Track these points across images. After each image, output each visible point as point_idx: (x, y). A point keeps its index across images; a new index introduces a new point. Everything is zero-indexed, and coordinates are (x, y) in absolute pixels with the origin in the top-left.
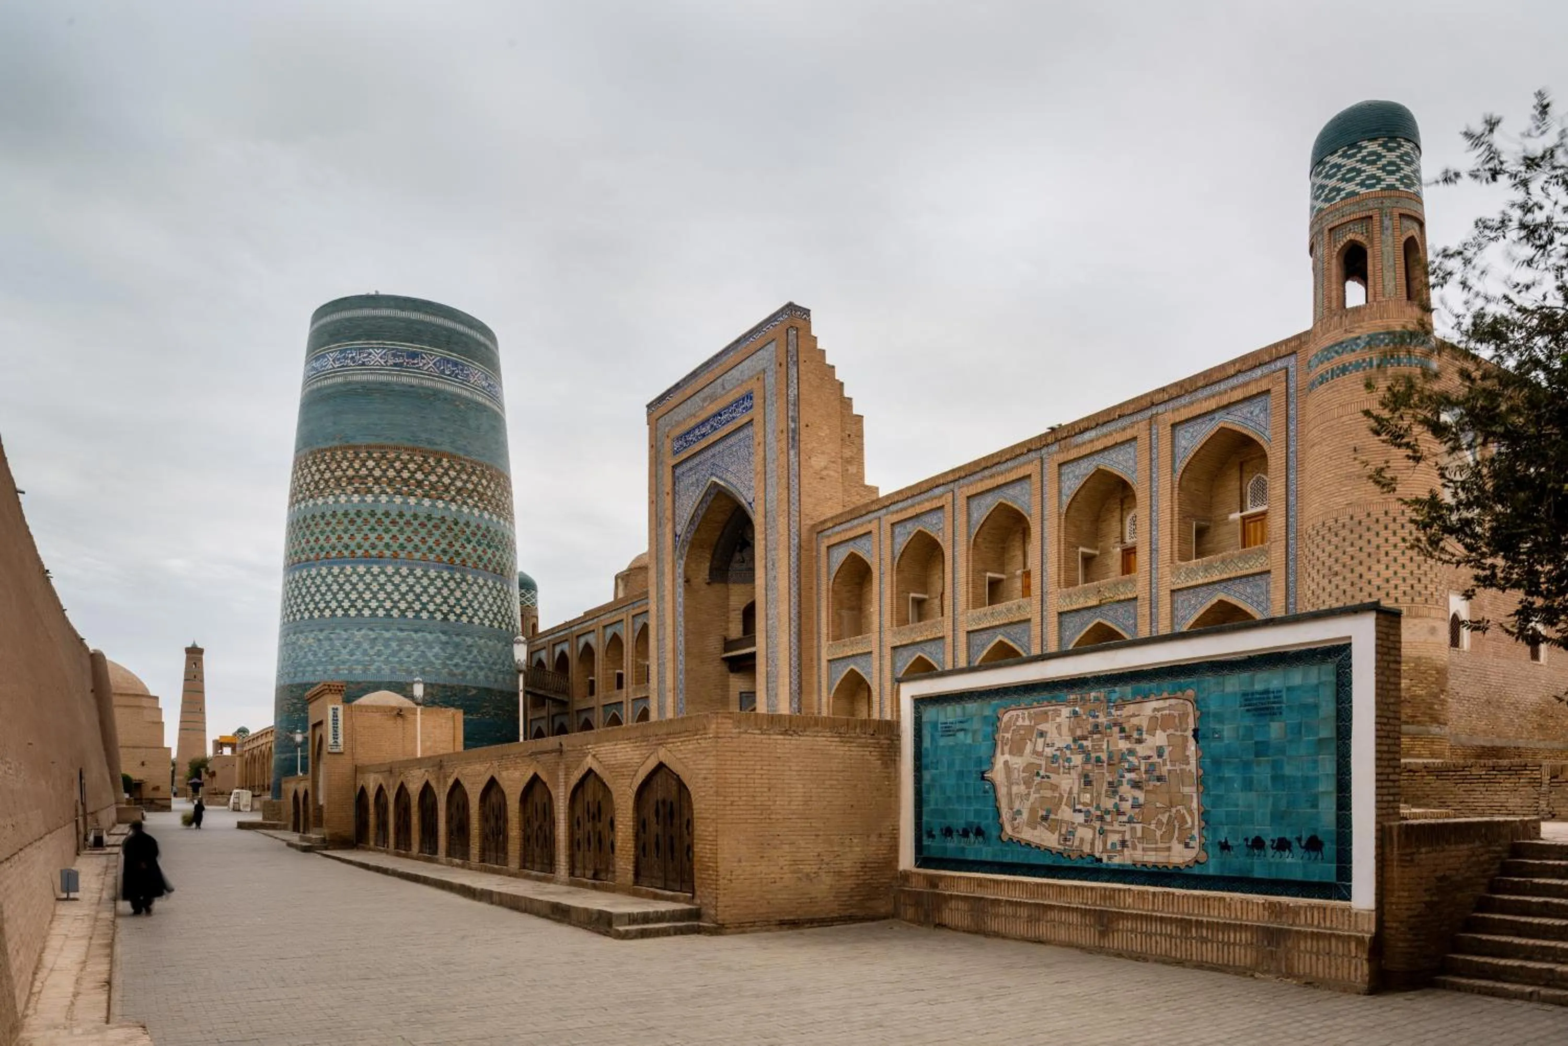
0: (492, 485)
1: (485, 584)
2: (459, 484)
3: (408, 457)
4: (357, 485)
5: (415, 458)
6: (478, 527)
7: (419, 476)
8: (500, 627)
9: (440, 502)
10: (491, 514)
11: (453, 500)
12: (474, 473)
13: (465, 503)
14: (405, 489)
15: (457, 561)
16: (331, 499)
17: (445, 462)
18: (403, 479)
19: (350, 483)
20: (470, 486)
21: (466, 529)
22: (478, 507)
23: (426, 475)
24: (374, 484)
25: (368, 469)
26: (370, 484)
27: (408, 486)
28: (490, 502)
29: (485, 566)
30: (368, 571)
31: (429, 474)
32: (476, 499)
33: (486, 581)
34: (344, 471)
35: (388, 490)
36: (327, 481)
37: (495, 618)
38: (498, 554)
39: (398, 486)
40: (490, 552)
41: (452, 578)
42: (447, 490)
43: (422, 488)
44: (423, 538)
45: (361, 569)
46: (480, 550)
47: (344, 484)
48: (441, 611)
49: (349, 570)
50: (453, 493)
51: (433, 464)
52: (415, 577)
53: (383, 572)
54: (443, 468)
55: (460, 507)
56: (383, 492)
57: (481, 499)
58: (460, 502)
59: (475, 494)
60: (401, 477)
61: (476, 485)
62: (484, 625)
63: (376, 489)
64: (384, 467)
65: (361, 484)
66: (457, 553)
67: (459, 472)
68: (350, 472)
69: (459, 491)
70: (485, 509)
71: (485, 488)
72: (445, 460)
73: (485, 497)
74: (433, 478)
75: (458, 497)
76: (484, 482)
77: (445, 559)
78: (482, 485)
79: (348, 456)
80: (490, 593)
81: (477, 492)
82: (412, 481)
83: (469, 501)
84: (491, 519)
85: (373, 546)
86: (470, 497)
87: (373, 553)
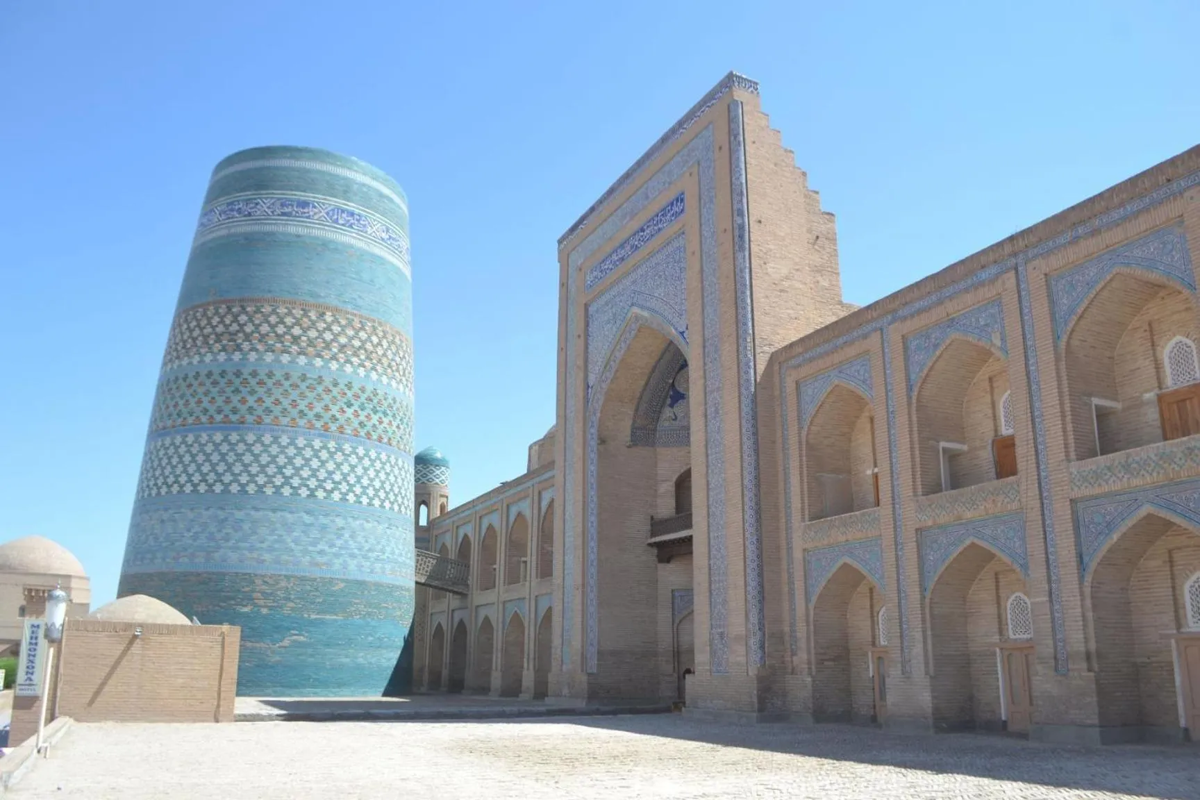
0: (385, 343)
1: (367, 455)
2: (343, 340)
3: (286, 311)
4: (225, 342)
5: (294, 311)
6: (363, 390)
7: (297, 331)
8: (382, 506)
9: (318, 359)
10: (380, 375)
11: (334, 358)
12: (362, 328)
13: (348, 361)
14: (279, 345)
15: (333, 427)
16: (196, 359)
17: (329, 317)
18: (277, 335)
19: (218, 340)
20: (357, 343)
21: (347, 392)
22: (364, 367)
23: (305, 330)
24: (243, 341)
25: (239, 325)
26: (239, 341)
27: (282, 342)
28: (380, 361)
29: (368, 435)
30: (226, 440)
31: (309, 328)
32: (363, 357)
33: (367, 451)
34: (213, 327)
35: (260, 347)
36: (194, 340)
37: (376, 495)
38: (386, 420)
39: (270, 342)
40: (375, 419)
41: (325, 447)
42: (328, 346)
43: (298, 344)
44: (294, 401)
45: (218, 437)
46: (363, 415)
47: (211, 342)
48: (307, 486)
49: (204, 437)
50: (335, 350)
51: (314, 318)
52: (280, 446)
53: (243, 440)
54: (325, 322)
55: (342, 366)
56: (253, 349)
57: (368, 358)
58: (342, 361)
59: (363, 352)
60: (275, 332)
61: (363, 342)
62: (361, 502)
63: (246, 346)
64: (257, 322)
65: (229, 341)
66: (334, 418)
67: (343, 328)
68: (220, 329)
69: (342, 348)
70: (374, 369)
71: (375, 346)
72: (329, 314)
73: (374, 355)
74: (313, 334)
75: (341, 355)
76: (375, 339)
77: (318, 424)
78: (371, 342)
79: (220, 311)
80: (373, 465)
81: (366, 350)
82: (288, 337)
83: (354, 359)
84: (380, 381)
85: (235, 411)
86: (356, 354)
87: (234, 418)
